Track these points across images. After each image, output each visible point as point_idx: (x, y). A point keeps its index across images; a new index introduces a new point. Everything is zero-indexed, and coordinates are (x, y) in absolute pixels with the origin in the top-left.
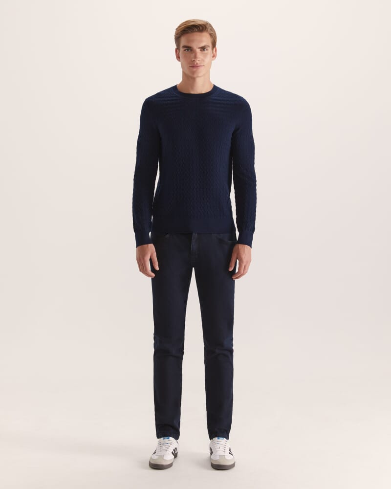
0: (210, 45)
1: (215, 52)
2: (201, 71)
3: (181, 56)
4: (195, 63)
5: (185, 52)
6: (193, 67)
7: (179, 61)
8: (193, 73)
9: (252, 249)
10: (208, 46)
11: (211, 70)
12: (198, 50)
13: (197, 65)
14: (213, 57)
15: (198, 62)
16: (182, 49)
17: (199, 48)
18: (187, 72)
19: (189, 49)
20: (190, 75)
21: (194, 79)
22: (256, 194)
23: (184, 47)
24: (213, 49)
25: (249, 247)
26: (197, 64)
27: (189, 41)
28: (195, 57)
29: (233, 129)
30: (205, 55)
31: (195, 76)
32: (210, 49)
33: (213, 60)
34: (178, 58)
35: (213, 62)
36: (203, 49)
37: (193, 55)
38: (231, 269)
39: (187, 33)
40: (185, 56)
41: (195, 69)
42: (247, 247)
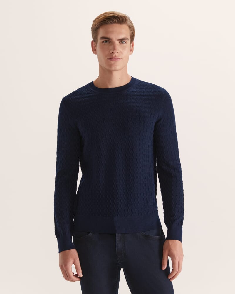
0: (129, 37)
1: (132, 47)
2: (119, 65)
3: (98, 48)
4: (114, 56)
5: (103, 43)
6: (111, 59)
7: (96, 54)
8: (111, 66)
9: (182, 243)
10: (128, 39)
11: (128, 65)
12: (117, 42)
13: (115, 58)
14: (131, 51)
15: (116, 54)
16: (99, 41)
17: (118, 40)
18: (104, 65)
19: (107, 40)
20: (107, 67)
21: (110, 72)
22: (182, 186)
23: (102, 38)
24: (131, 43)
25: (179, 242)
26: (115, 56)
27: (107, 32)
28: (114, 49)
29: (155, 121)
30: (124, 48)
31: (113, 68)
32: (129, 42)
33: (130, 54)
34: (94, 50)
35: (131, 57)
36: (122, 41)
37: (111, 47)
38: (164, 268)
39: (106, 24)
40: (102, 48)
41: (113, 62)
42: (177, 242)
